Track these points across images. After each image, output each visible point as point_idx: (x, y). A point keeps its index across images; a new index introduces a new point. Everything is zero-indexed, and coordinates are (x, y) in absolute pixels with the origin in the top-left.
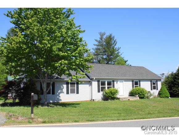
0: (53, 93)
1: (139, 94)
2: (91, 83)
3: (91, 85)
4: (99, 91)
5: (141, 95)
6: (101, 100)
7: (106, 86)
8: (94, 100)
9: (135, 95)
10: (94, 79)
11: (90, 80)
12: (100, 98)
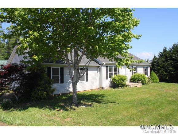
0: (62, 82)
1: (141, 80)
2: (99, 69)
3: (99, 71)
4: (107, 78)
5: (143, 81)
6: (109, 88)
7: (113, 72)
8: (103, 88)
9: (138, 81)
10: (104, 64)
11: (99, 65)
12: (108, 85)
